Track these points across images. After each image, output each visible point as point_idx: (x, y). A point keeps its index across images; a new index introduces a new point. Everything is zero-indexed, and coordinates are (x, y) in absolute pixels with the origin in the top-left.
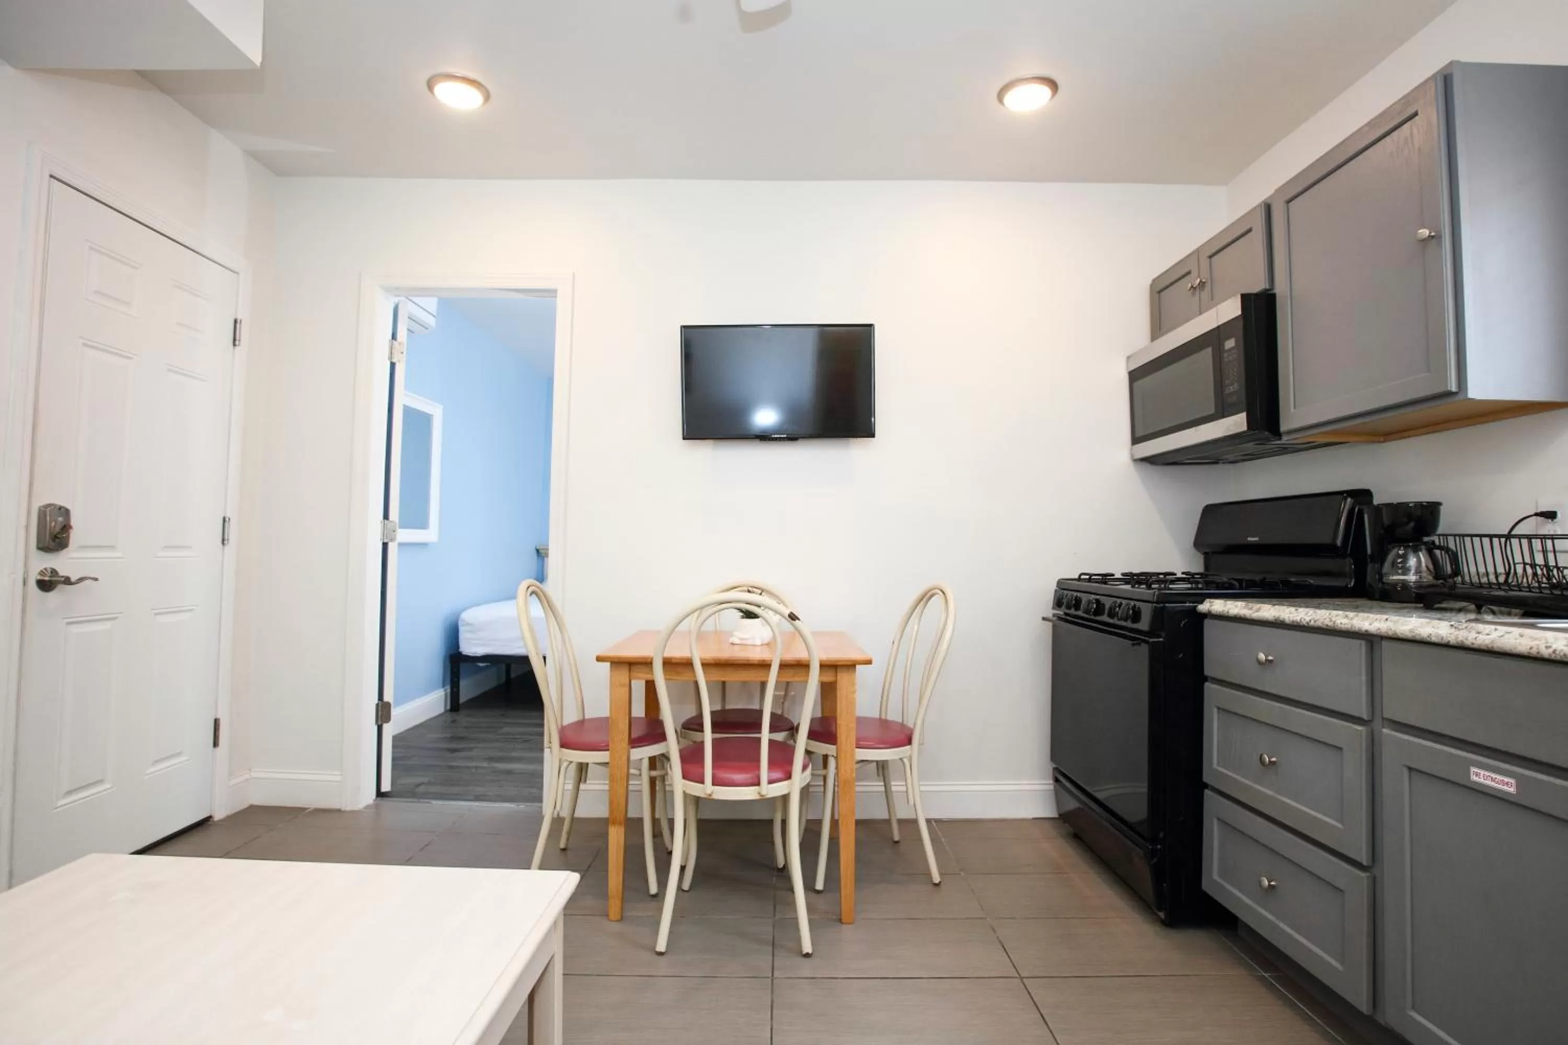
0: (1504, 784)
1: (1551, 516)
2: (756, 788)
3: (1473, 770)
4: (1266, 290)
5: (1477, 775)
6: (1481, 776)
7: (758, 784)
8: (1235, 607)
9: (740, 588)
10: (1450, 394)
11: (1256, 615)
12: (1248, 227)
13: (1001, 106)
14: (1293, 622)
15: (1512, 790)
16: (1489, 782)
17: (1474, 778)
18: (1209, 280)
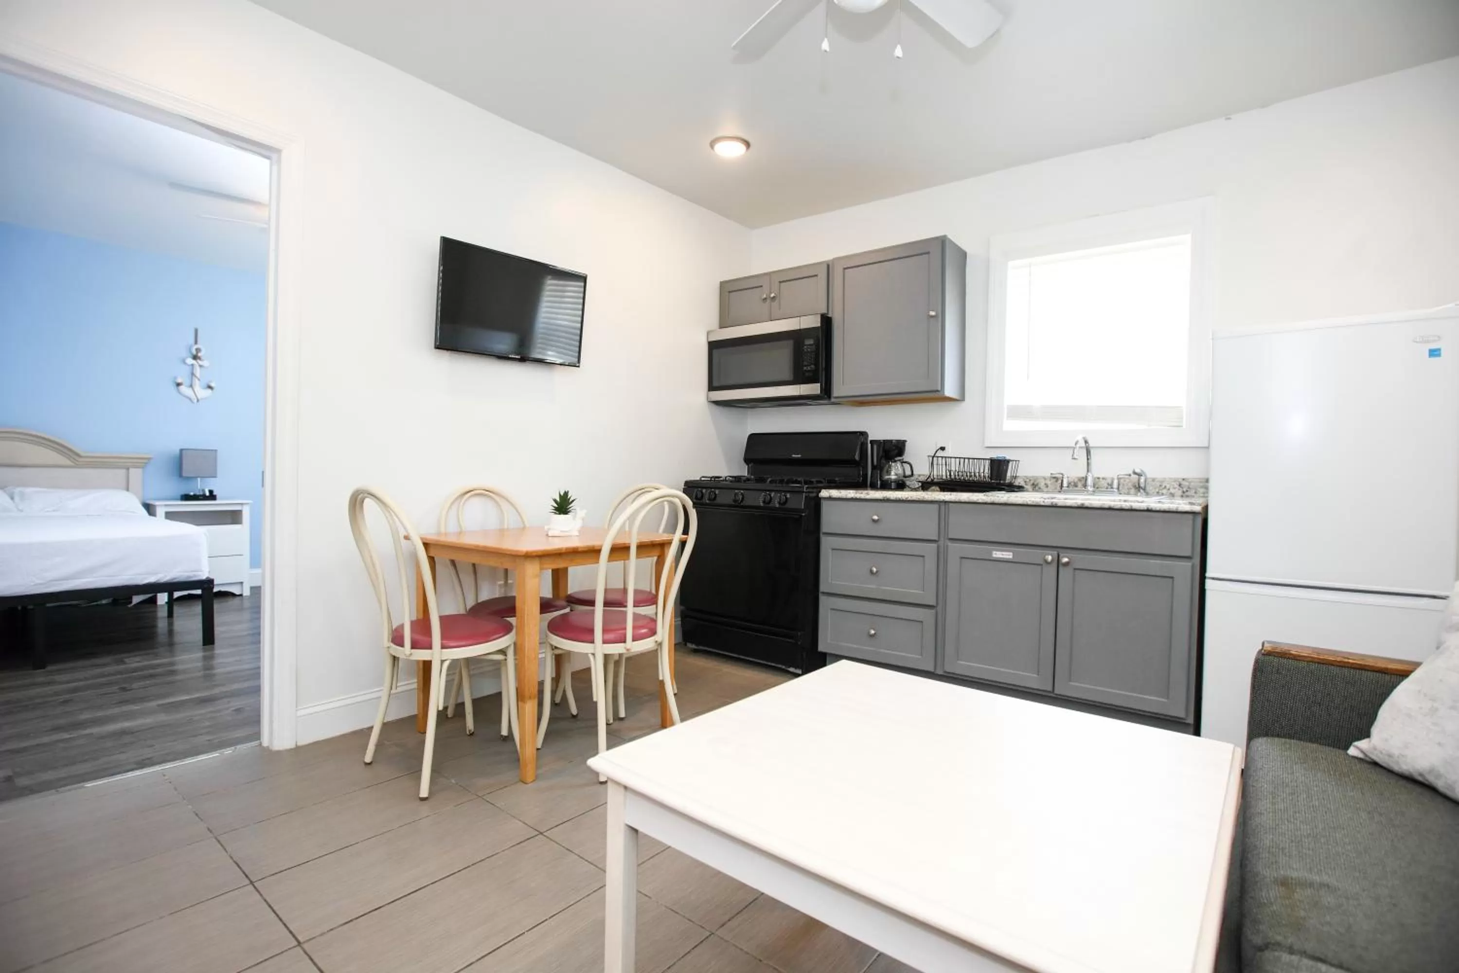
0: (1008, 555)
1: (943, 449)
2: (622, 644)
3: (994, 552)
4: (825, 314)
5: (996, 554)
6: (998, 554)
7: (625, 642)
8: (835, 493)
9: (472, 492)
10: (938, 391)
11: (868, 497)
12: (816, 274)
13: (712, 151)
14: (896, 498)
15: (1011, 557)
16: (1001, 556)
17: (994, 556)
18: (778, 296)
